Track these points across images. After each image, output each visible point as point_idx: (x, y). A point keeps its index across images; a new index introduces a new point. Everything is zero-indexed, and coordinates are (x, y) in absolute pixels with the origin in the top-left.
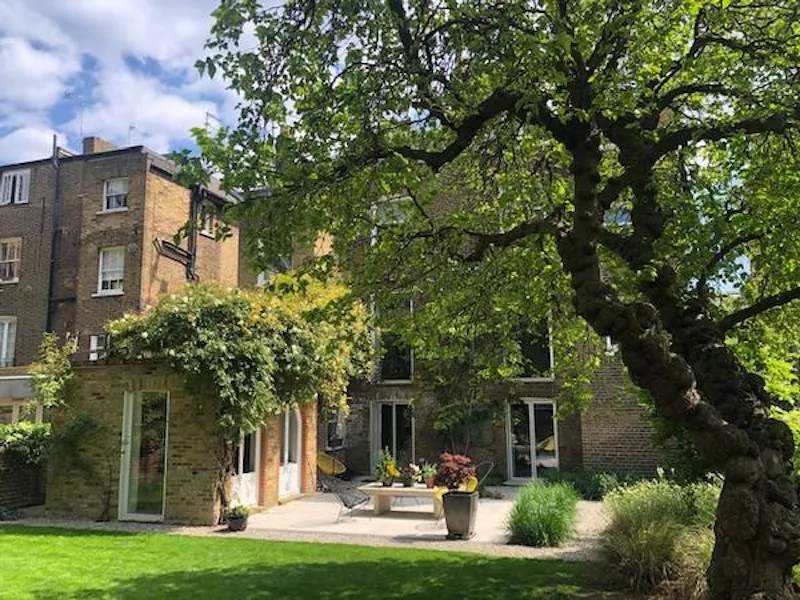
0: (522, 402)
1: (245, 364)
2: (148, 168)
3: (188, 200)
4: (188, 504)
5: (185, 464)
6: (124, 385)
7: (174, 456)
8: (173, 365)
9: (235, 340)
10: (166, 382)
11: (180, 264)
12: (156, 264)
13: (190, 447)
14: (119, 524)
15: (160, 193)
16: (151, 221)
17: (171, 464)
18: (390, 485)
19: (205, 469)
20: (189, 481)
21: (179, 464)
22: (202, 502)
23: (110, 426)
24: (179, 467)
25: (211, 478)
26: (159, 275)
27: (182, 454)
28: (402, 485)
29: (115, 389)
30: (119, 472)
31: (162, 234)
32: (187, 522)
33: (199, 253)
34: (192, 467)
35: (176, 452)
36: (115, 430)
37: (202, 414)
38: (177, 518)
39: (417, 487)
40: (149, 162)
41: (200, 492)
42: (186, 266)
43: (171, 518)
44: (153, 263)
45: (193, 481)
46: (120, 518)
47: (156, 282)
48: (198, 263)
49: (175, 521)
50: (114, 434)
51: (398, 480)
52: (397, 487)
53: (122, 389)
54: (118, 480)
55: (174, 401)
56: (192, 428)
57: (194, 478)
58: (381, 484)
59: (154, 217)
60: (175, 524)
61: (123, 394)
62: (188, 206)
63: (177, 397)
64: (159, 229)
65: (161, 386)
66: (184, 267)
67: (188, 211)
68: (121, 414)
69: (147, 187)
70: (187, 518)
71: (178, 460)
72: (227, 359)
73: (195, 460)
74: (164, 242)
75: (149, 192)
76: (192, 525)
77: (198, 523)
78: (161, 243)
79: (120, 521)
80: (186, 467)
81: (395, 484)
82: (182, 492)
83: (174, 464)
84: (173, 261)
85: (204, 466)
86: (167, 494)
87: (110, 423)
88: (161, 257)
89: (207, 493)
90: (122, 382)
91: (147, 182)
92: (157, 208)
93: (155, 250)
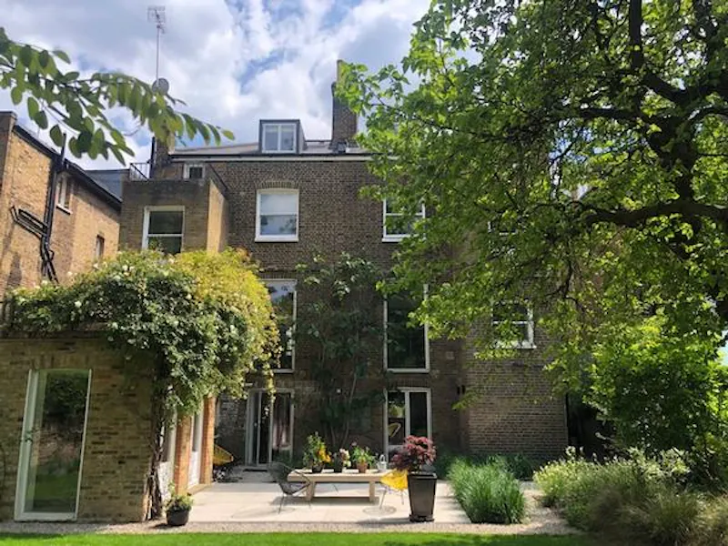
0: (399, 391)
1: (193, 339)
2: (11, 127)
3: (48, 170)
4: (110, 498)
5: (107, 452)
6: (28, 363)
7: (94, 443)
8: (111, 339)
9: (184, 314)
10: (87, 359)
11: (35, 237)
12: (11, 233)
13: (116, 434)
14: (15, 525)
15: (21, 157)
16: (9, 186)
17: (89, 452)
18: (320, 472)
19: (135, 457)
20: (114, 472)
21: (101, 452)
22: (129, 495)
23: (6, 409)
24: (100, 457)
25: (142, 467)
26: (12, 246)
27: (106, 441)
28: (333, 470)
29: (13, 368)
30: (17, 464)
31: (19, 201)
32: (110, 519)
33: (54, 227)
34: (117, 455)
35: (96, 438)
36: (13, 415)
37: (134, 395)
38: (94, 515)
39: (346, 473)
40: (12, 121)
41: (128, 484)
42: (40, 239)
43: (87, 516)
44: (8, 231)
45: (118, 472)
46: (16, 519)
47: (8, 253)
48: (53, 238)
49: (93, 519)
50: (11, 420)
51: (327, 466)
52: (326, 473)
53: (25, 367)
54: (16, 473)
55: (97, 381)
56: (121, 410)
57: (120, 468)
58: (311, 471)
59: (13, 181)
60: (91, 523)
61: (28, 373)
62: (47, 175)
63: (100, 377)
64: (16, 196)
65: (79, 364)
66: (38, 241)
67: (46, 180)
68: (24, 396)
69: (8, 149)
70: (109, 515)
71: (100, 448)
72: (178, 334)
73: (122, 447)
74: (20, 211)
75: (9, 153)
76: (115, 522)
77: (122, 519)
78: (17, 212)
79: (16, 522)
80: (111, 456)
81: (324, 471)
82: (103, 486)
83: (94, 453)
84: (27, 232)
85: (133, 454)
86: (81, 488)
87: (7, 406)
88: (16, 227)
89: (137, 485)
90: (26, 359)
91: (9, 143)
92: (16, 173)
93: (10, 218)
